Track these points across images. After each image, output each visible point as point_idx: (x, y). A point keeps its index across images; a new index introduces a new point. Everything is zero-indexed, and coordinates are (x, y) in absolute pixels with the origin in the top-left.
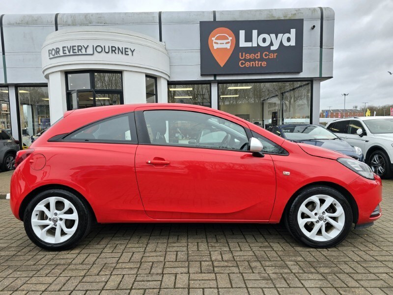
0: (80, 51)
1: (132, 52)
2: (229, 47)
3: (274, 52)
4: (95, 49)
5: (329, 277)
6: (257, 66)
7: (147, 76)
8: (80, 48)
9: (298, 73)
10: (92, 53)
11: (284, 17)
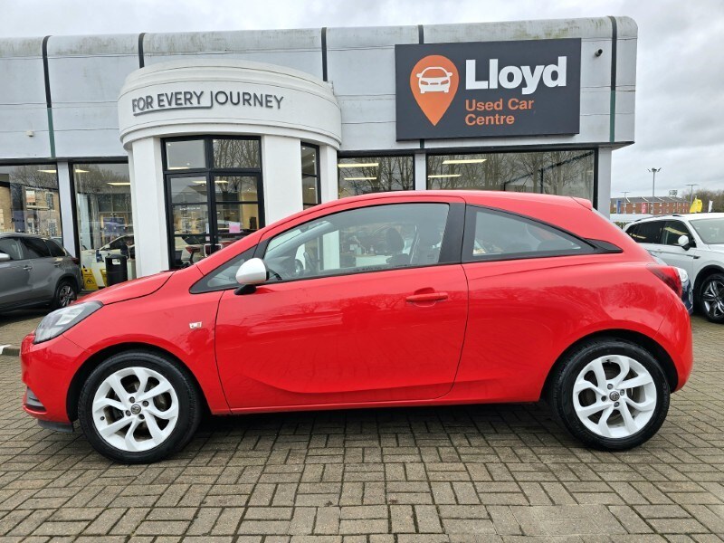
0: (188, 102)
1: (279, 102)
2: (447, 91)
3: (528, 97)
4: (214, 97)
5: (641, 469)
6: (497, 123)
7: (304, 143)
8: (188, 96)
9: (572, 135)
10: (209, 105)
11: (546, 34)
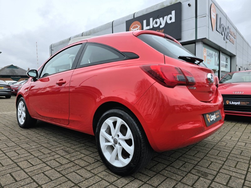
3: (162, 29)
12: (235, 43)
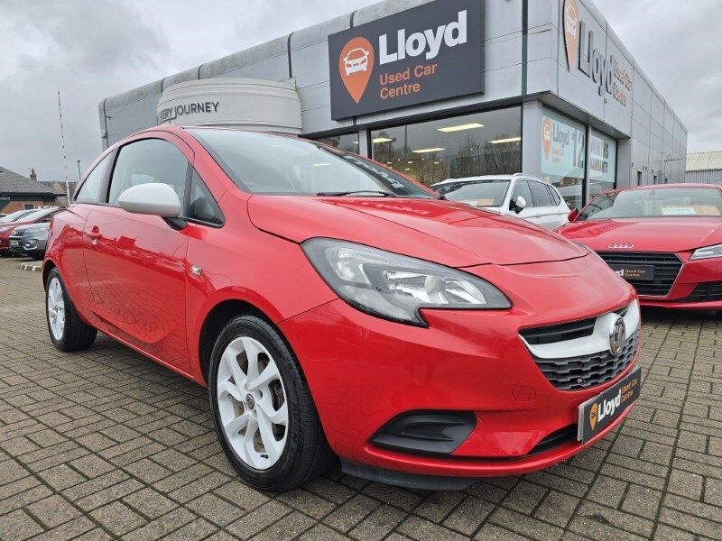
0: (167, 116)
1: (216, 107)
2: (365, 69)
3: (432, 62)
4: (177, 110)
6: (406, 93)
8: (167, 112)
10: (175, 116)
12: (628, 101)
